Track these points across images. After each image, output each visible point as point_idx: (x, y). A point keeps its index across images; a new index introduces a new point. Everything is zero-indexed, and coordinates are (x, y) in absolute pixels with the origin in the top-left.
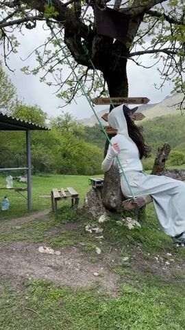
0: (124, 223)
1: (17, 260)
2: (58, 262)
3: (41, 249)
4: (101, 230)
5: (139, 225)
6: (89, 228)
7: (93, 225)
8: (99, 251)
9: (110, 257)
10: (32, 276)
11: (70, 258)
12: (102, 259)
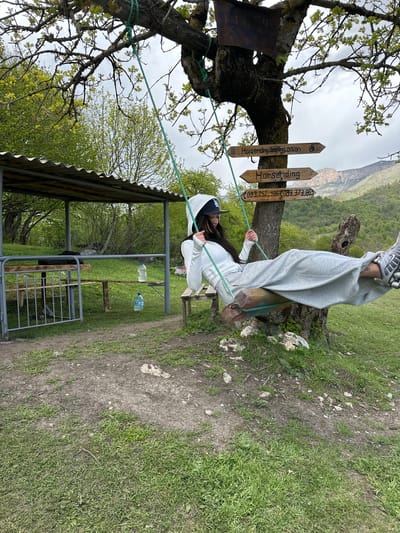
0: (280, 340)
1: (106, 380)
2: (162, 388)
3: (144, 368)
4: (242, 348)
5: (306, 344)
6: (225, 344)
7: (230, 340)
8: (228, 378)
9: (241, 390)
10: (116, 405)
11: (182, 384)
12: (228, 391)
